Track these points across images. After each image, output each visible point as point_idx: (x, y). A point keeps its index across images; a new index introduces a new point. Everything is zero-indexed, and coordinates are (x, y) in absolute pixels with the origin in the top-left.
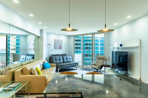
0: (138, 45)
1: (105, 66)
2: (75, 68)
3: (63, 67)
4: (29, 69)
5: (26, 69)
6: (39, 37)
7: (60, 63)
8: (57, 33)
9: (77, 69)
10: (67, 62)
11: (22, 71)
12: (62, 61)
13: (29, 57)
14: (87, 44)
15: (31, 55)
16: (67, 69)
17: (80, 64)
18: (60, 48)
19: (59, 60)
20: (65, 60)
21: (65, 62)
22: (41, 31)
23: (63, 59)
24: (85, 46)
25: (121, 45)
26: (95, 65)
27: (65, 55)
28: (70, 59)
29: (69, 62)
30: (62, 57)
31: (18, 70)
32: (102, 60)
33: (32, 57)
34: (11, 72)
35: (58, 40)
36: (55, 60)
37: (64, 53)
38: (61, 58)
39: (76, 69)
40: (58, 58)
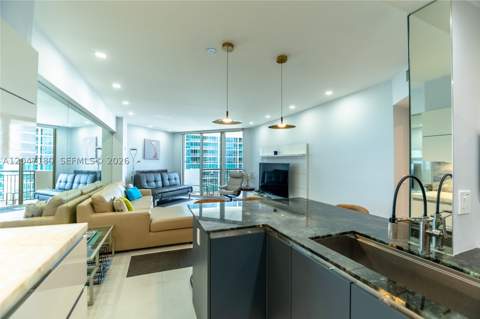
0: (304, 152)
1: (246, 190)
3: (165, 195)
4: (108, 199)
5: (102, 200)
6: (112, 133)
7: (157, 188)
8: (151, 126)
9: (191, 198)
10: (171, 186)
11: (92, 205)
12: (160, 184)
13: (83, 178)
14: (195, 151)
15: (88, 173)
16: (170, 199)
17: (197, 189)
18: (155, 157)
19: (155, 181)
20: (167, 182)
22: (119, 120)
23: (162, 180)
24: (192, 155)
25: (276, 153)
26: (226, 188)
27: (166, 171)
28: (175, 179)
29: (175, 185)
30: (160, 175)
31: (83, 204)
32: (239, 181)
33: (91, 176)
34: (68, 208)
35: (151, 141)
36: (147, 182)
37: (163, 168)
38: (159, 178)
39: (189, 200)
40: (152, 177)
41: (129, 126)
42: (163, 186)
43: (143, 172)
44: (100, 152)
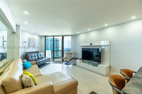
2: (48, 62)
3: (40, 63)
9: (50, 62)
12: (37, 57)
18: (34, 46)
19: (35, 57)
20: (40, 57)
21: (40, 58)
23: (38, 56)
25: (91, 44)
27: (38, 52)
28: (43, 55)
29: (42, 58)
30: (36, 54)
35: (32, 39)
36: (31, 57)
40: (33, 55)
41: (22, 31)
42: (38, 58)
43: (29, 53)
44: (5, 43)
